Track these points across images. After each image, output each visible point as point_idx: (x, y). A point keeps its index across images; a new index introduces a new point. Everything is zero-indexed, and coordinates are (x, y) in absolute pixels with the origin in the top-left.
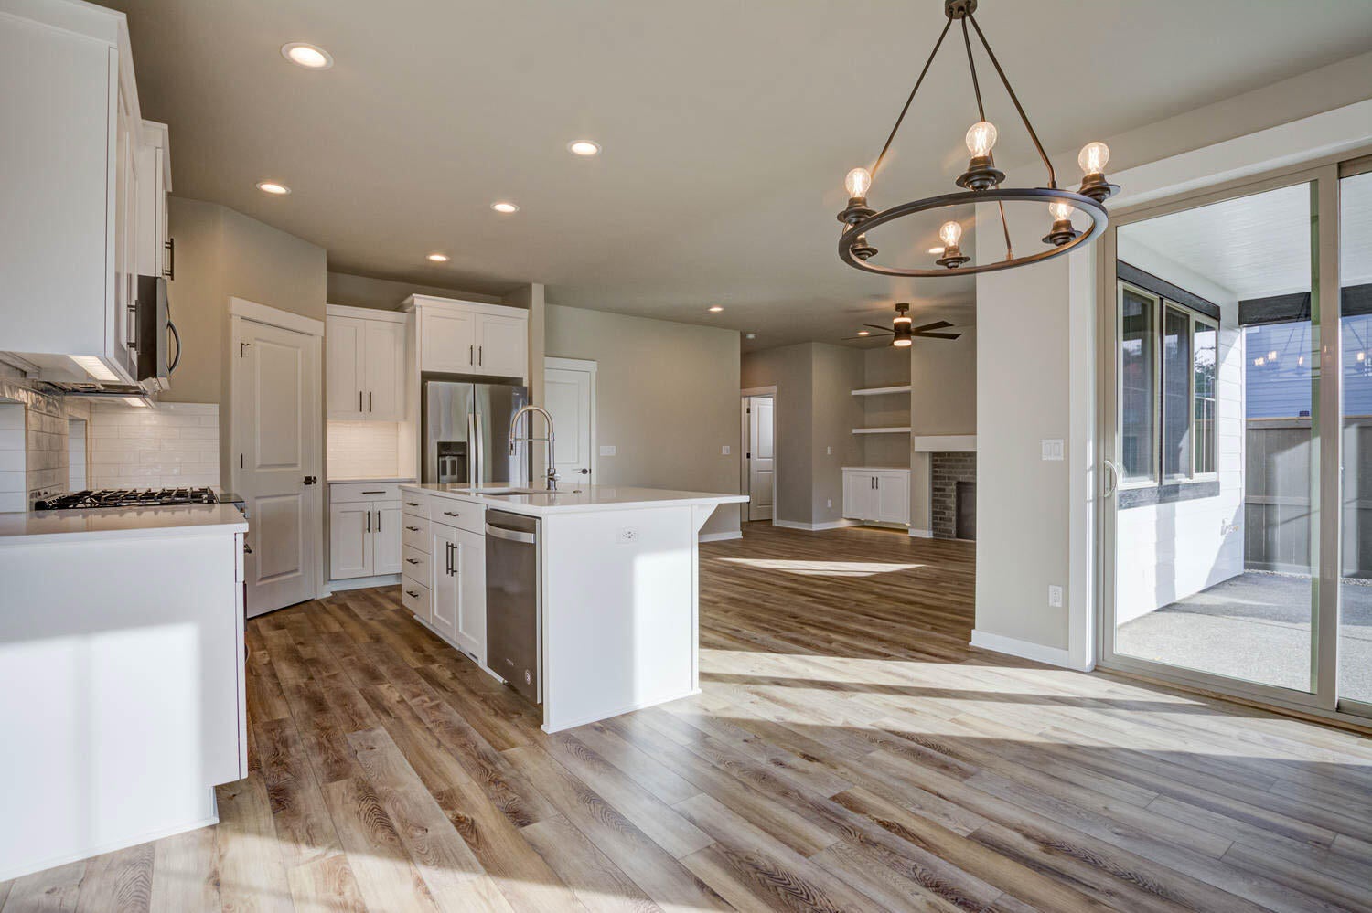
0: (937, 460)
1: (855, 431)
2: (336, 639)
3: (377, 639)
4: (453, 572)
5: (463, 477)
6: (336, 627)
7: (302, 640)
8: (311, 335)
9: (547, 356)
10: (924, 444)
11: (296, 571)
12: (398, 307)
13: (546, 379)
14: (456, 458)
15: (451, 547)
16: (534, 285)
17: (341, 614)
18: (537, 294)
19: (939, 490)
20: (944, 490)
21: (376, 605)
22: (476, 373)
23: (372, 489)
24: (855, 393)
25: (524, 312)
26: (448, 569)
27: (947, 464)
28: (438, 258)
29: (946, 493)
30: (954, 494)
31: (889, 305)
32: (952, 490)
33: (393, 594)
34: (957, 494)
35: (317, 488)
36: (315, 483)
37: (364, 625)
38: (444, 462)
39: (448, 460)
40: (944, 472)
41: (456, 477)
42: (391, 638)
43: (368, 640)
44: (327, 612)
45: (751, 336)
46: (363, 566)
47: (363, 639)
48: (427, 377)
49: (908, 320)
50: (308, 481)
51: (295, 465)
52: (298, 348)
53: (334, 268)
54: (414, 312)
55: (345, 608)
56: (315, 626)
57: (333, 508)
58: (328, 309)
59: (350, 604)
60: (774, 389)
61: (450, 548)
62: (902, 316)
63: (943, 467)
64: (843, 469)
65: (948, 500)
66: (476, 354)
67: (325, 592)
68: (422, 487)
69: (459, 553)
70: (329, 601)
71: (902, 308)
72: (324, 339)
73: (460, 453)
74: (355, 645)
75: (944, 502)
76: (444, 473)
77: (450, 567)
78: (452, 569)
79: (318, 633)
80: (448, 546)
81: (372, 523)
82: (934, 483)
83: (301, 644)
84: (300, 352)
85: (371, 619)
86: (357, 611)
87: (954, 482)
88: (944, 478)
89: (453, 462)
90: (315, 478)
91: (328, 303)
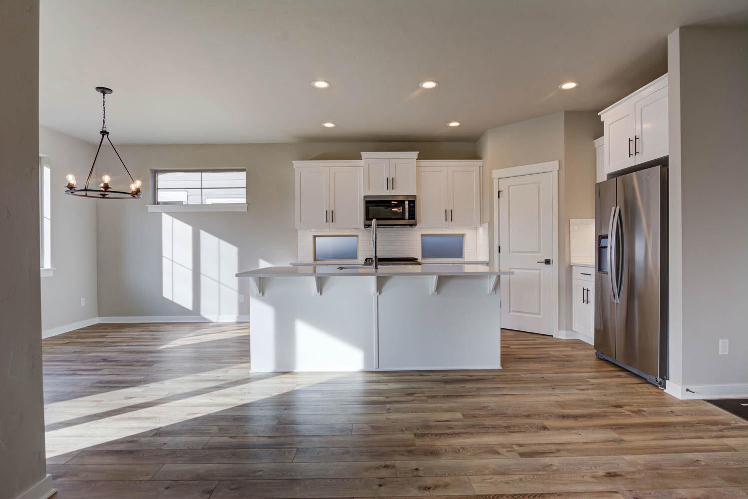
8: (550, 172)
16: (669, 37)
22: (636, 164)
66: (633, 145)
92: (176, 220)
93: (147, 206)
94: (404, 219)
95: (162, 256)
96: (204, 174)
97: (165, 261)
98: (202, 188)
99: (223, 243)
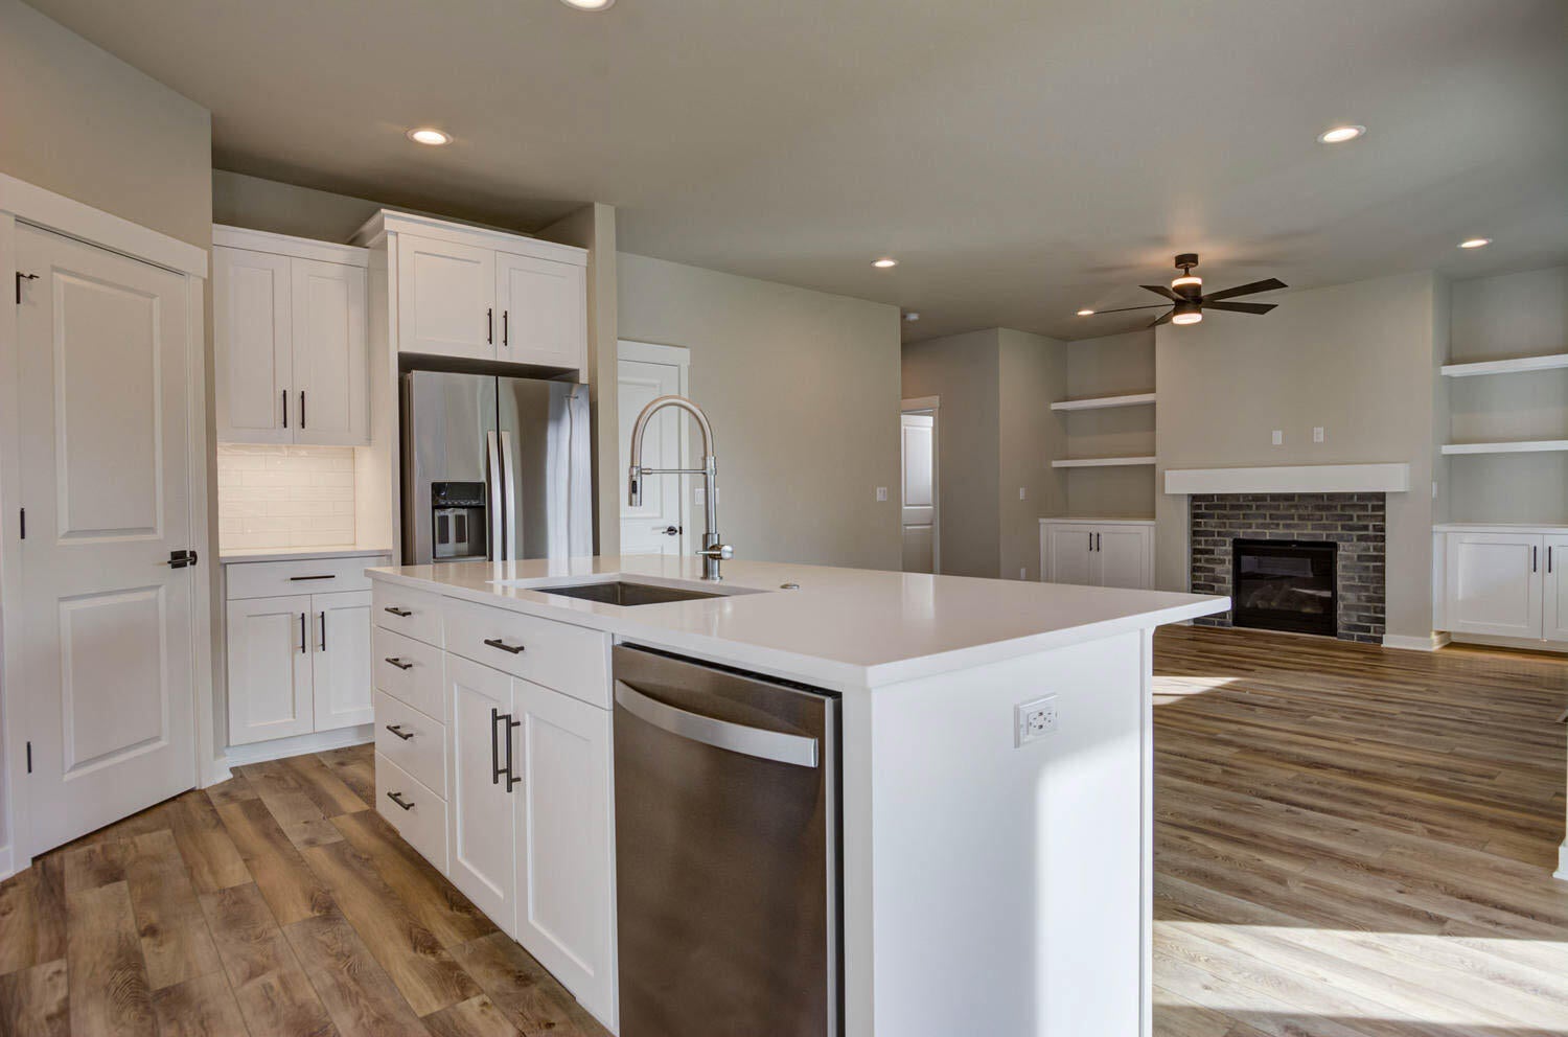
0: (1199, 507)
1: (1056, 464)
2: (238, 912)
3: (327, 910)
4: (510, 781)
5: (480, 547)
6: (234, 873)
7: (153, 916)
8: (180, 273)
9: (619, 339)
10: (1181, 482)
11: (157, 739)
12: (354, 239)
13: (620, 378)
14: (464, 512)
15: (504, 724)
16: (597, 205)
17: (246, 829)
18: (604, 221)
19: (1201, 552)
20: (1212, 552)
21: (321, 800)
22: (499, 359)
23: (309, 572)
24: (1055, 406)
25: (578, 255)
26: (496, 772)
27: (1217, 512)
28: (429, 137)
29: (1215, 556)
30: (1229, 558)
31: (1165, 258)
32: (1226, 553)
33: (356, 770)
34: (1234, 559)
35: (199, 573)
36: (194, 563)
37: (296, 862)
38: (444, 520)
39: (451, 514)
40: (1211, 524)
41: (464, 546)
42: (359, 905)
43: (308, 914)
44: (220, 823)
45: (913, 317)
46: (294, 717)
47: (298, 911)
48: (409, 363)
49: (1197, 281)
50: (179, 559)
51: (151, 530)
52: (153, 296)
53: (228, 160)
54: (383, 246)
55: (257, 811)
56: (190, 871)
57: (233, 609)
58: (214, 232)
59: (271, 802)
60: (936, 400)
61: (502, 724)
62: (1187, 274)
63: (1211, 516)
64: (1041, 520)
65: (1218, 568)
66: (497, 324)
67: (217, 774)
68: (403, 573)
69: (525, 737)
70: (226, 792)
71: (1186, 262)
72: (208, 284)
73: (474, 503)
74: (277, 932)
75: (1213, 570)
76: (444, 539)
77: (502, 765)
78: (508, 771)
79: (199, 891)
80: (495, 718)
81: (310, 634)
82: (1194, 542)
83: (151, 931)
84: (156, 302)
85: (311, 843)
86: (283, 818)
87: (1229, 540)
88: (1212, 534)
89: (460, 519)
90: (193, 554)
91: (216, 220)
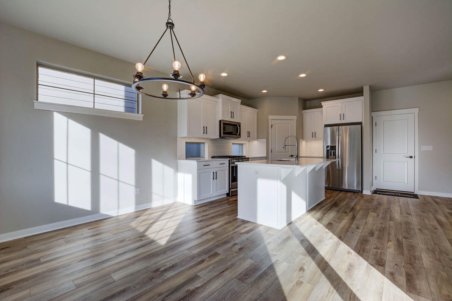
8: (293, 120)
16: (364, 87)
25: (362, 98)
39: (332, 151)
41: (334, 157)
48: (326, 126)
50: (292, 156)
66: (342, 116)
76: (331, 155)
92: (71, 122)
93: (34, 101)
94: (237, 135)
95: (54, 159)
96: (97, 81)
97: (56, 164)
98: (94, 94)
99: (122, 146)
